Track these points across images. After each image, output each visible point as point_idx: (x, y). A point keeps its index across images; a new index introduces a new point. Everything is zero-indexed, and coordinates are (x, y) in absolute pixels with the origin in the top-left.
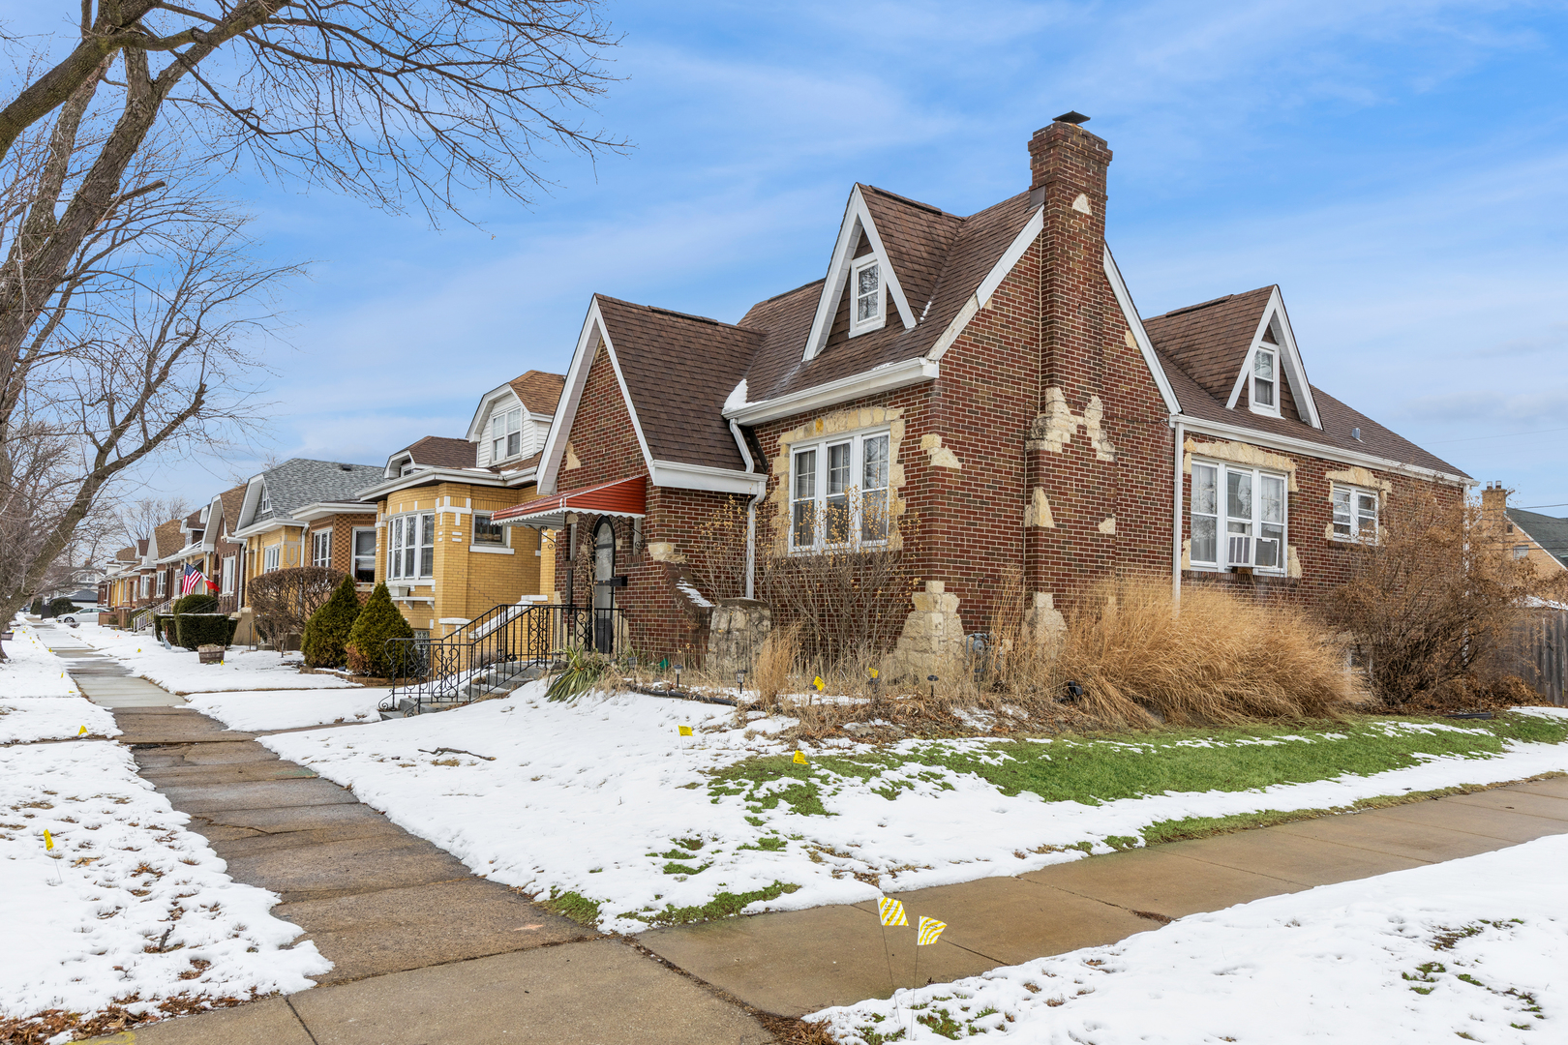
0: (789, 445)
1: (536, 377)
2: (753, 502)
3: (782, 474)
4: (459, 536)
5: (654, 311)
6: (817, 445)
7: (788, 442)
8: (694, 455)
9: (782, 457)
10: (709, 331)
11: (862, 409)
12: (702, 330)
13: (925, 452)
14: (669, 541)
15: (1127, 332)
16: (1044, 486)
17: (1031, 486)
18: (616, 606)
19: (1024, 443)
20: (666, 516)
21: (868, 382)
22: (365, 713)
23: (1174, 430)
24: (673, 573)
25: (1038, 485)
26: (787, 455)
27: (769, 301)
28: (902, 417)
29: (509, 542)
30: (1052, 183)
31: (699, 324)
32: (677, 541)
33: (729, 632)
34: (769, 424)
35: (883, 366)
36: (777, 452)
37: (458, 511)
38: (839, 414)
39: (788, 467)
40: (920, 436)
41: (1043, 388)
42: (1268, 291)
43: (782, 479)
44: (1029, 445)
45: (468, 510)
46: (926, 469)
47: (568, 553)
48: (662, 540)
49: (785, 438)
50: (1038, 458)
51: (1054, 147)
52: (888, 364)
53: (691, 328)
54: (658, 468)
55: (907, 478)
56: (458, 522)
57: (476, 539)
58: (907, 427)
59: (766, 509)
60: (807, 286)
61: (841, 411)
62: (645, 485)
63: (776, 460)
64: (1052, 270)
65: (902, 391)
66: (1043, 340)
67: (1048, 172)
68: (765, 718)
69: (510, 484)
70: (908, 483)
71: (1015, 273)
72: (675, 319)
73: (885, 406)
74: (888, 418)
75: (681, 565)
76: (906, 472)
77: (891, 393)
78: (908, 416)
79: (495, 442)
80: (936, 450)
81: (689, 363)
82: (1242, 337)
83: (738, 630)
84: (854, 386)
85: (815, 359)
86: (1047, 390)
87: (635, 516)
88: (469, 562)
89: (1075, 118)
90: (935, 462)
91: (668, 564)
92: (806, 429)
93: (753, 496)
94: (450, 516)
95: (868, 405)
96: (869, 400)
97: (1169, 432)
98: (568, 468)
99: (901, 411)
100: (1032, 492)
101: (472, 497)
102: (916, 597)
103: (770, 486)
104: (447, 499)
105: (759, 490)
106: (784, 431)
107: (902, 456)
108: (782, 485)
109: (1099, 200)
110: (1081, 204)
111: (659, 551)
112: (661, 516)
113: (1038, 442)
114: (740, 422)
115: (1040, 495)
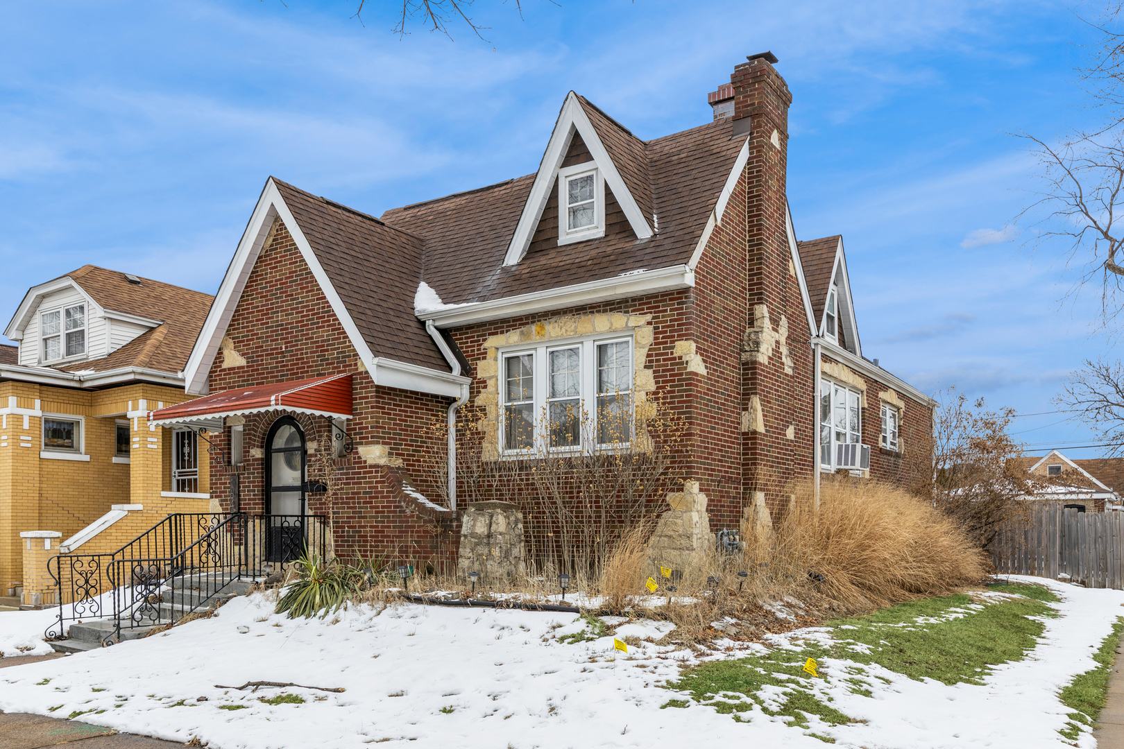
0: (497, 349)
1: (97, 272)
2: (455, 405)
3: (490, 378)
4: (28, 441)
5: (328, 203)
6: (535, 349)
7: (497, 345)
8: (406, 355)
9: (489, 360)
10: (379, 230)
11: (597, 315)
12: (373, 228)
13: (680, 358)
14: (384, 443)
15: (790, 261)
16: (760, 395)
17: (748, 394)
18: (309, 512)
19: (740, 355)
20: (380, 418)
21: (615, 287)
22: (29, 645)
23: (814, 351)
24: (393, 478)
25: (756, 394)
26: (496, 359)
27: (406, 209)
28: (649, 323)
29: (83, 448)
30: (759, 115)
31: (368, 222)
32: (390, 444)
33: (489, 536)
34: (470, 327)
35: (635, 272)
36: (483, 355)
37: (27, 412)
38: (566, 320)
39: (497, 371)
41: (750, 305)
42: (838, 236)
43: (490, 383)
44: (744, 357)
45: (37, 412)
46: (682, 374)
47: (230, 458)
48: (378, 443)
49: (492, 342)
50: (755, 368)
51: (759, 82)
52: (641, 271)
53: (363, 225)
54: (379, 366)
55: (657, 382)
56: (26, 425)
57: (46, 445)
58: (655, 333)
59: (473, 412)
60: (455, 196)
61: (569, 316)
62: (352, 384)
63: (481, 364)
64: (759, 195)
66: (749, 261)
67: (753, 104)
68: (628, 622)
69: (87, 385)
70: (658, 388)
71: (733, 196)
72: (347, 214)
74: (631, 324)
75: (399, 468)
76: (655, 377)
77: (634, 299)
78: (656, 323)
79: (45, 340)
80: (693, 356)
81: (372, 260)
82: (820, 276)
83: (501, 534)
84: (595, 291)
85: (519, 264)
86: (756, 306)
87: (338, 416)
88: (41, 469)
89: (769, 57)
90: (691, 368)
91: (389, 467)
92: (522, 333)
93: (454, 400)
94: (18, 418)
95: (605, 311)
96: (604, 306)
97: (811, 352)
98: (225, 365)
100: (749, 399)
101: (40, 398)
102: (671, 497)
103: (475, 389)
104: (12, 400)
105: (461, 392)
106: (490, 334)
107: (651, 361)
108: (490, 388)
109: (784, 137)
110: (775, 138)
111: (374, 454)
112: (377, 417)
113: (754, 353)
114: (438, 324)
115: (756, 402)
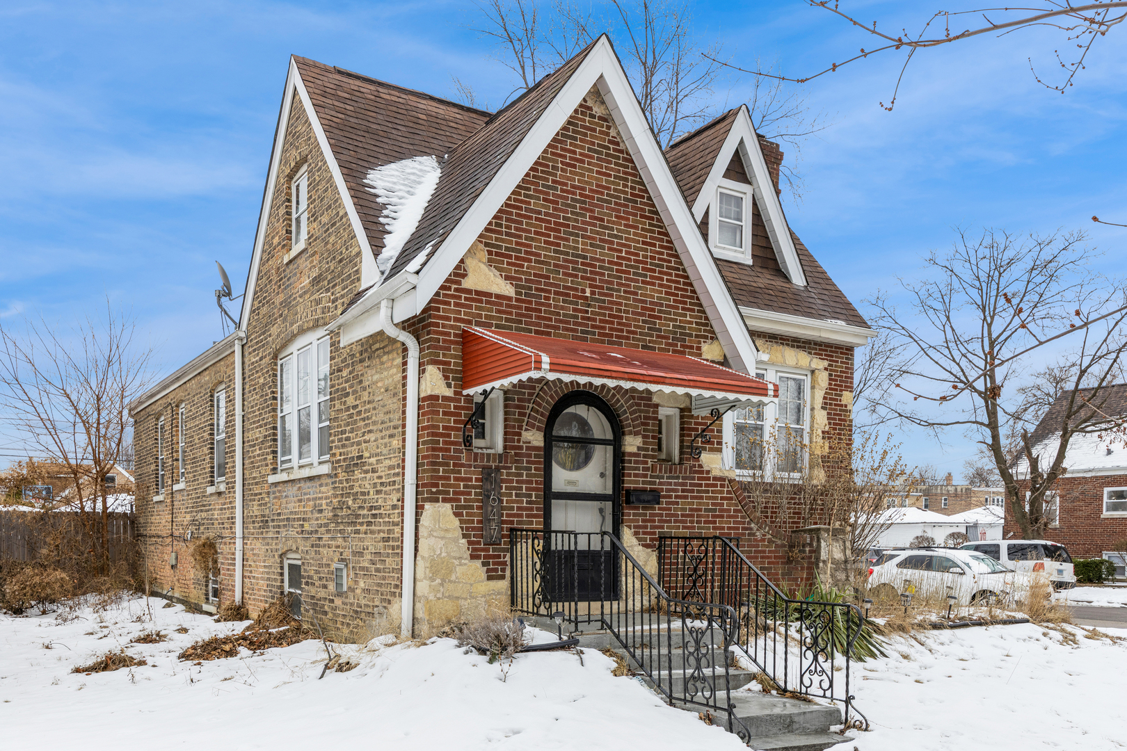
40: (841, 391)
65: (826, 346)
73: (810, 353)
99: (826, 363)
